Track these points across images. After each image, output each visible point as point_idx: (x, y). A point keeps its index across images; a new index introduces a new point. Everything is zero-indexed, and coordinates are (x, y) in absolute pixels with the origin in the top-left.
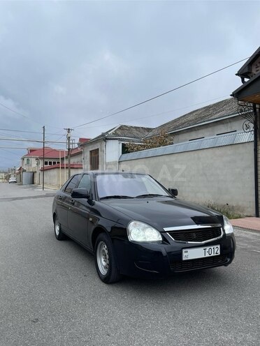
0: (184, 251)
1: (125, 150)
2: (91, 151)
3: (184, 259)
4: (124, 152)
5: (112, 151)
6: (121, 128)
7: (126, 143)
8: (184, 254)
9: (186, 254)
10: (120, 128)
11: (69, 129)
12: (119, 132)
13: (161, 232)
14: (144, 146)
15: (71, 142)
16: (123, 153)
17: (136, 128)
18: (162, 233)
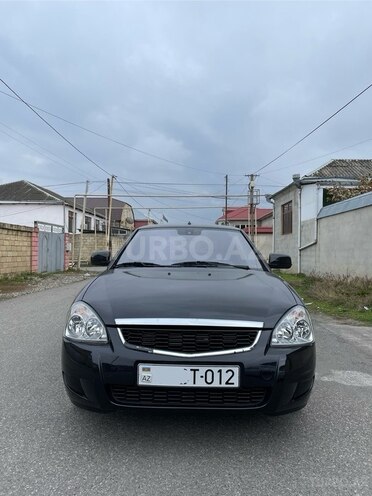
0: (141, 367)
1: (328, 199)
2: (283, 206)
3: (140, 383)
4: (325, 203)
5: (309, 203)
6: (333, 165)
7: (328, 187)
8: (142, 374)
9: (146, 374)
10: (330, 165)
11: (252, 176)
12: (326, 172)
13: (106, 326)
14: (360, 190)
15: (255, 194)
16: (324, 206)
17: (361, 162)
18: (110, 327)
